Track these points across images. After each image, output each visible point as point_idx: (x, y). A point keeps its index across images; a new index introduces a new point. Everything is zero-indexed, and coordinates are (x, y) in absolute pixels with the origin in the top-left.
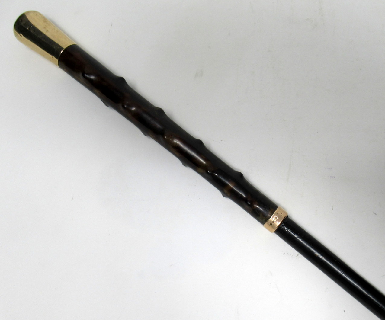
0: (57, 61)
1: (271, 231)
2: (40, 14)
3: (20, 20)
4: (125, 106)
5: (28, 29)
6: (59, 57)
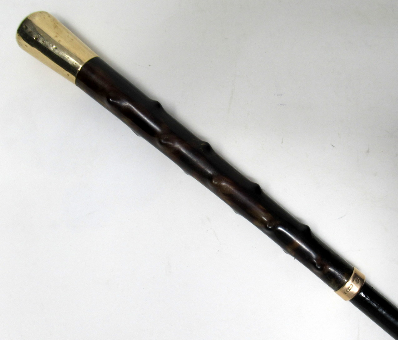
0: (74, 78)
1: (345, 300)
2: (49, 16)
3: (24, 27)
4: (162, 141)
5: (34, 38)
6: (77, 74)
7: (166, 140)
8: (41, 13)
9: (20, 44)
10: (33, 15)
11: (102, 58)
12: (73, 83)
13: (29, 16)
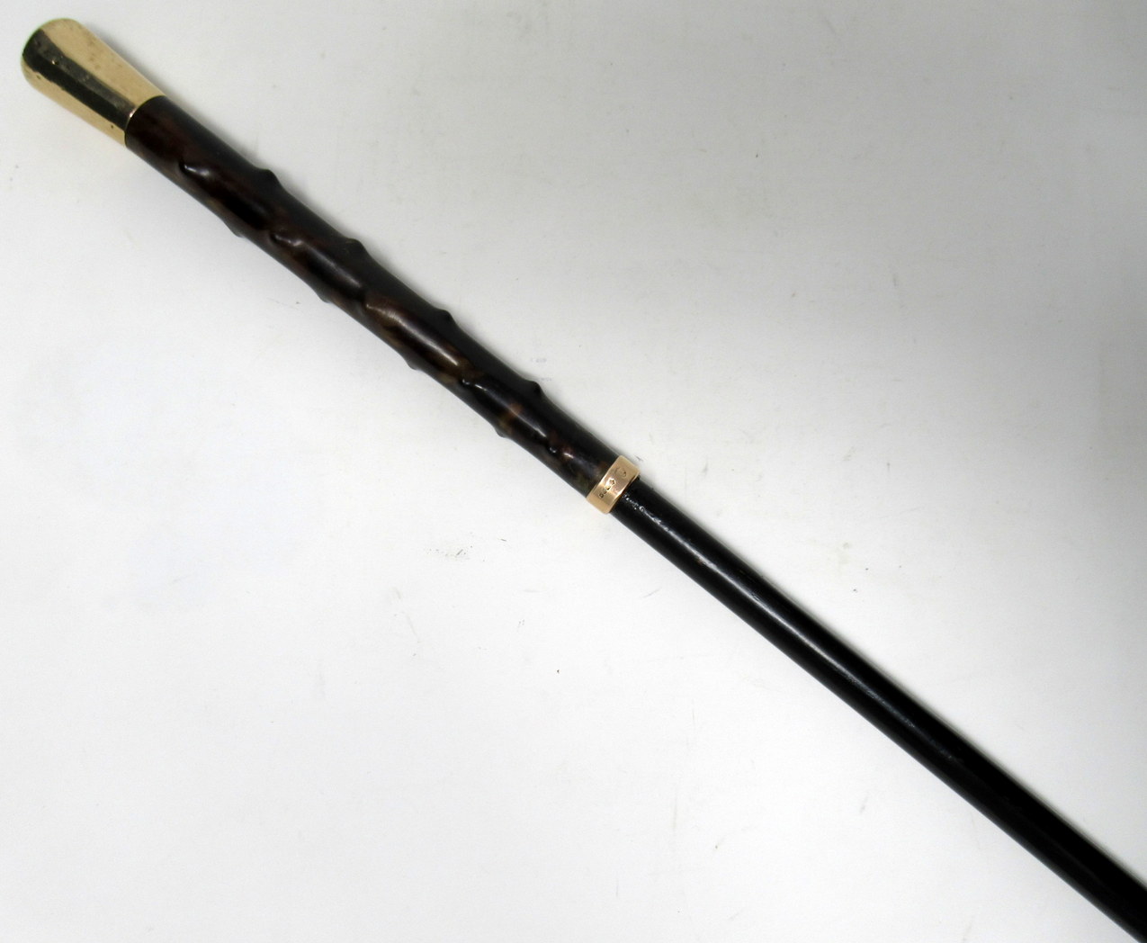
0: (122, 133)
1: (603, 511)
2: (80, 26)
3: (36, 43)
4: (277, 237)
5: (53, 63)
6: (127, 125)
7: (283, 234)
8: (66, 21)
9: (28, 77)
10: (52, 24)
11: (171, 99)
12: (121, 143)
13: (44, 26)
